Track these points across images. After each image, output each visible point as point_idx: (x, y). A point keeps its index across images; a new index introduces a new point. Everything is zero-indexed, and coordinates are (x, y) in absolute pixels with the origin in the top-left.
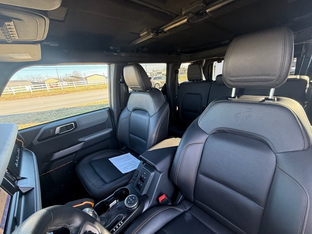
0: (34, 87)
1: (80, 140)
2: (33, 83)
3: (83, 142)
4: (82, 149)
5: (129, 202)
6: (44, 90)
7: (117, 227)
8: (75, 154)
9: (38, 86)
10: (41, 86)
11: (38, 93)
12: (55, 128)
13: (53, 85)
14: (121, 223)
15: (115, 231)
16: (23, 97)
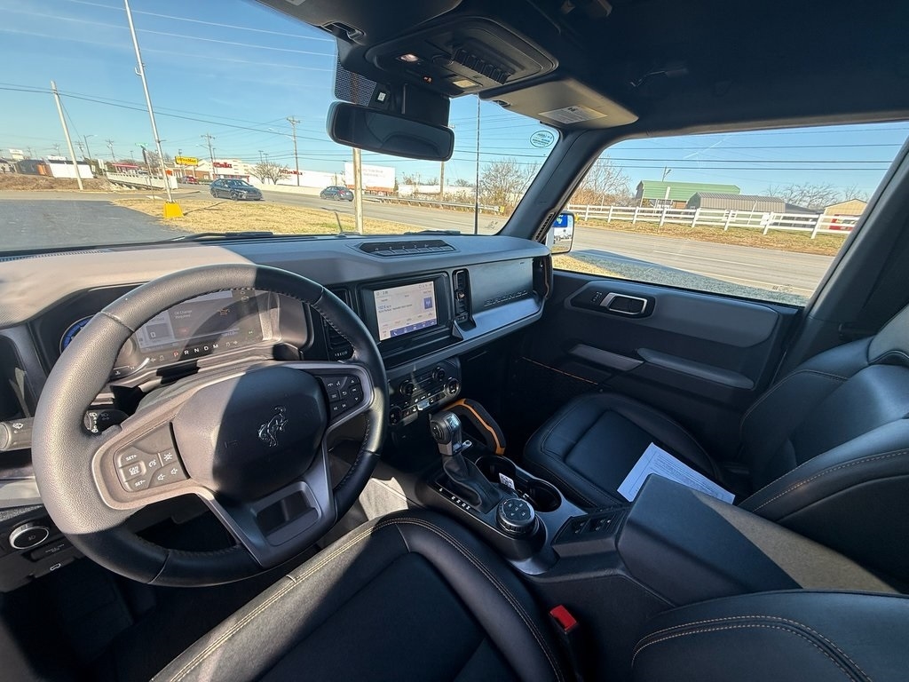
0: (785, 218)
1: (642, 352)
2: (790, 207)
3: (642, 359)
4: (629, 374)
5: (510, 505)
6: (802, 232)
7: (458, 502)
8: (610, 375)
9: (798, 219)
10: (807, 219)
11: (781, 236)
12: (606, 292)
13: (845, 221)
14: (457, 499)
15: (439, 492)
16: (738, 239)
